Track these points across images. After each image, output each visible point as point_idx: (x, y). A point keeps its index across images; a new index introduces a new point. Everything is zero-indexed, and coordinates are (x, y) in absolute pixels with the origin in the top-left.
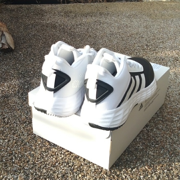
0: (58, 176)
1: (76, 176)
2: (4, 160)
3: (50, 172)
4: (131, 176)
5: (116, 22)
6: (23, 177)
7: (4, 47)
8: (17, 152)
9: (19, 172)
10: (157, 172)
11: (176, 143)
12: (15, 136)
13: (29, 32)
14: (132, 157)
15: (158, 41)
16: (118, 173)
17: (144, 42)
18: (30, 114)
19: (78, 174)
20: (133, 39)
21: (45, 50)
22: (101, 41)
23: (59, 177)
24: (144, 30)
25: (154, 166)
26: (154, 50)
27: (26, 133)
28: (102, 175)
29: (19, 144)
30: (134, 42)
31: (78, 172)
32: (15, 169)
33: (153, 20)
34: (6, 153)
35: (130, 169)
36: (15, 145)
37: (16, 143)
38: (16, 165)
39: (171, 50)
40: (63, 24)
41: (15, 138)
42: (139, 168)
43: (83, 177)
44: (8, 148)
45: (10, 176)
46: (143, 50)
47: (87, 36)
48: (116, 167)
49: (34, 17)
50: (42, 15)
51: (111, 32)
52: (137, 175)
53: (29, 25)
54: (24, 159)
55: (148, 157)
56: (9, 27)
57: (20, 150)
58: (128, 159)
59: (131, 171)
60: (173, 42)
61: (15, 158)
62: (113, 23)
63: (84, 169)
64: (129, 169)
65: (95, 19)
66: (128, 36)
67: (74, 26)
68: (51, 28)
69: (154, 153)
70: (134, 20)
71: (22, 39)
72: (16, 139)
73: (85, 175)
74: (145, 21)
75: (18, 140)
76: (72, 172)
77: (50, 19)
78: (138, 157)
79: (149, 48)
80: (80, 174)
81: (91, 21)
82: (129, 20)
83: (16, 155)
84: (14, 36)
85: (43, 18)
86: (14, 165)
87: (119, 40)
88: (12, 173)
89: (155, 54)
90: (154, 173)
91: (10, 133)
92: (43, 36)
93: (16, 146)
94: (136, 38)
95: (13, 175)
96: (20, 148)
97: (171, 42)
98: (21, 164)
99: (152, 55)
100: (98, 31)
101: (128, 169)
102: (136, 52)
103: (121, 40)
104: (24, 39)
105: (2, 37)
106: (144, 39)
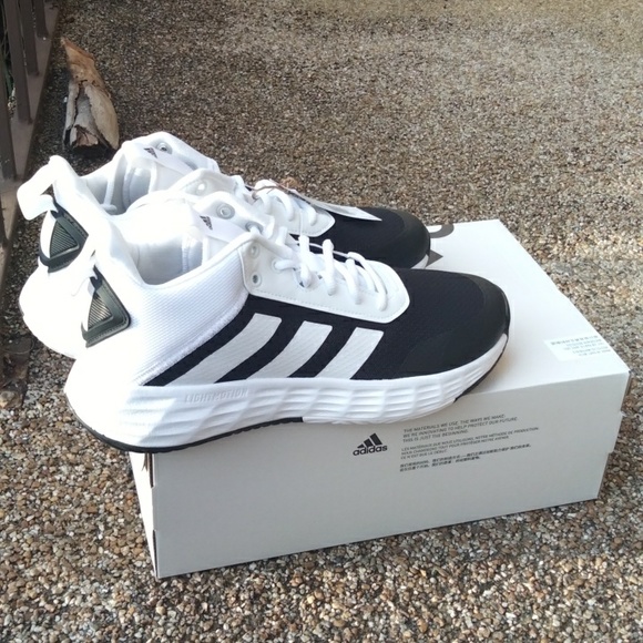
0: (238, 598)
1: (298, 600)
2: (72, 534)
3: (213, 582)
4: (475, 611)
5: (476, 56)
6: (128, 593)
7: (84, 143)
8: (113, 510)
9: (117, 575)
10: (564, 603)
11: (638, 511)
12: (108, 456)
13: (169, 85)
14: (486, 549)
15: (616, 137)
16: (434, 600)
17: (568, 139)
19: (305, 595)
20: (530, 124)
23: (243, 601)
24: (572, 92)
25: (554, 585)
26: (599, 170)
28: (381, 601)
29: (119, 481)
30: (533, 135)
31: (304, 588)
32: (103, 564)
33: (607, 56)
34: (79, 511)
35: (475, 587)
36: (108, 483)
37: (109, 478)
38: (106, 552)
40: (290, 57)
41: (108, 461)
42: (505, 588)
43: (319, 604)
44: (85, 493)
45: (88, 586)
46: (560, 167)
47: (369, 107)
48: (429, 578)
49: (190, 30)
50: (219, 22)
51: (454, 97)
52: (494, 611)
53: (172, 59)
54: (133, 533)
55: (538, 551)
56: (104, 63)
57: (121, 503)
58: (471, 555)
59: (476, 596)
61: (107, 528)
62: (463, 62)
63: (324, 580)
64: (471, 587)
65: (404, 42)
67: (326, 68)
68: (248, 71)
69: (559, 538)
70: (540, 52)
71: (147, 112)
72: (112, 463)
73: (327, 600)
74: (580, 58)
75: (116, 469)
76: (284, 585)
77: (245, 37)
78: (505, 551)
79: (582, 163)
80: (310, 593)
81: (389, 51)
82: (523, 52)
83: (110, 519)
84: (121, 97)
85: (221, 32)
86: (101, 550)
87: (480, 126)
88: (93, 578)
89: (600, 184)
90: (551, 608)
91: (92, 445)
92: (218, 102)
93: (111, 490)
94: (540, 122)
95: (96, 584)
96: (121, 497)
98: (125, 550)
99: (590, 186)
100: (410, 91)
101: (468, 589)
102: (537, 173)
103: (487, 127)
104: (152, 111)
105: (78, 102)
106: (569, 126)
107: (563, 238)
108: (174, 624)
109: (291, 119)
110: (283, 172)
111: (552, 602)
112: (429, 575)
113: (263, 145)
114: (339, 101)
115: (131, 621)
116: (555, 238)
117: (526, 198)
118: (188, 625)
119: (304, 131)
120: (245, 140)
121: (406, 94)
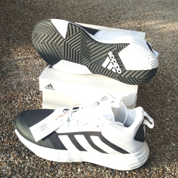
6: (16, 155)
8: (4, 132)
9: (11, 150)
11: (153, 108)
15: (119, 12)
17: (107, 14)
18: (8, 93)
20: (95, 11)
21: (9, 27)
22: (64, 14)
24: (104, 2)
26: (117, 21)
27: (9, 112)
29: (4, 123)
30: (97, 14)
32: (6, 148)
38: (6, 144)
39: (133, 21)
45: (3, 155)
46: (106, 22)
47: (49, 10)
51: (72, 5)
54: (13, 138)
57: (6, 129)
60: (133, 12)
61: (4, 137)
66: (90, 9)
68: (10, 3)
75: (2, 120)
79: (112, 20)
83: (4, 134)
87: (82, 12)
88: (4, 152)
89: (118, 25)
92: (3, 12)
93: (2, 126)
94: (98, 10)
95: (5, 154)
96: (6, 127)
97: (132, 13)
98: (11, 143)
99: (116, 26)
102: (101, 24)
103: (84, 13)
106: (106, 11)
108: (33, 161)
109: (27, 15)
110: (29, 30)
113: (21, 23)
114: (40, 9)
115: (19, 163)
118: (37, 160)
119: (32, 18)
120: (15, 22)
121: (59, 6)
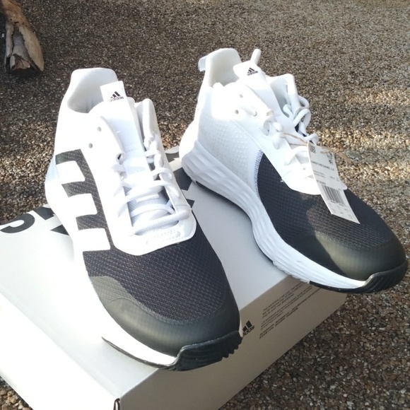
4: (326, 401)
5: (280, 8)
7: (20, 67)
13: (74, 25)
14: (327, 355)
15: (378, 64)
17: (347, 66)
20: (320, 55)
24: (346, 33)
25: (376, 379)
26: (369, 87)
30: (323, 62)
33: (365, 9)
35: (324, 383)
40: (155, 7)
42: (344, 383)
46: (344, 85)
47: (212, 42)
48: (292, 378)
51: (268, 36)
53: (74, 8)
55: (363, 356)
56: (27, 9)
58: (318, 360)
59: (326, 389)
62: (271, 12)
64: (321, 384)
67: (181, 15)
68: (128, 17)
69: (376, 346)
70: (322, 7)
71: (61, 44)
74: (347, 11)
78: (341, 356)
79: (357, 82)
81: (222, 4)
82: (310, 6)
84: (42, 34)
87: (288, 56)
89: (371, 96)
90: (377, 396)
92: (109, 37)
94: (327, 54)
99: (365, 98)
100: (239, 32)
101: (319, 385)
102: (329, 89)
103: (293, 57)
104: (64, 44)
105: (14, 38)
106: (346, 57)
107: (352, 134)
109: (160, 50)
110: (159, 87)
111: (377, 392)
112: (292, 376)
113: (144, 68)
114: (192, 38)
116: (347, 134)
117: (324, 106)
119: (170, 59)
120: (131, 65)
121: (236, 34)
